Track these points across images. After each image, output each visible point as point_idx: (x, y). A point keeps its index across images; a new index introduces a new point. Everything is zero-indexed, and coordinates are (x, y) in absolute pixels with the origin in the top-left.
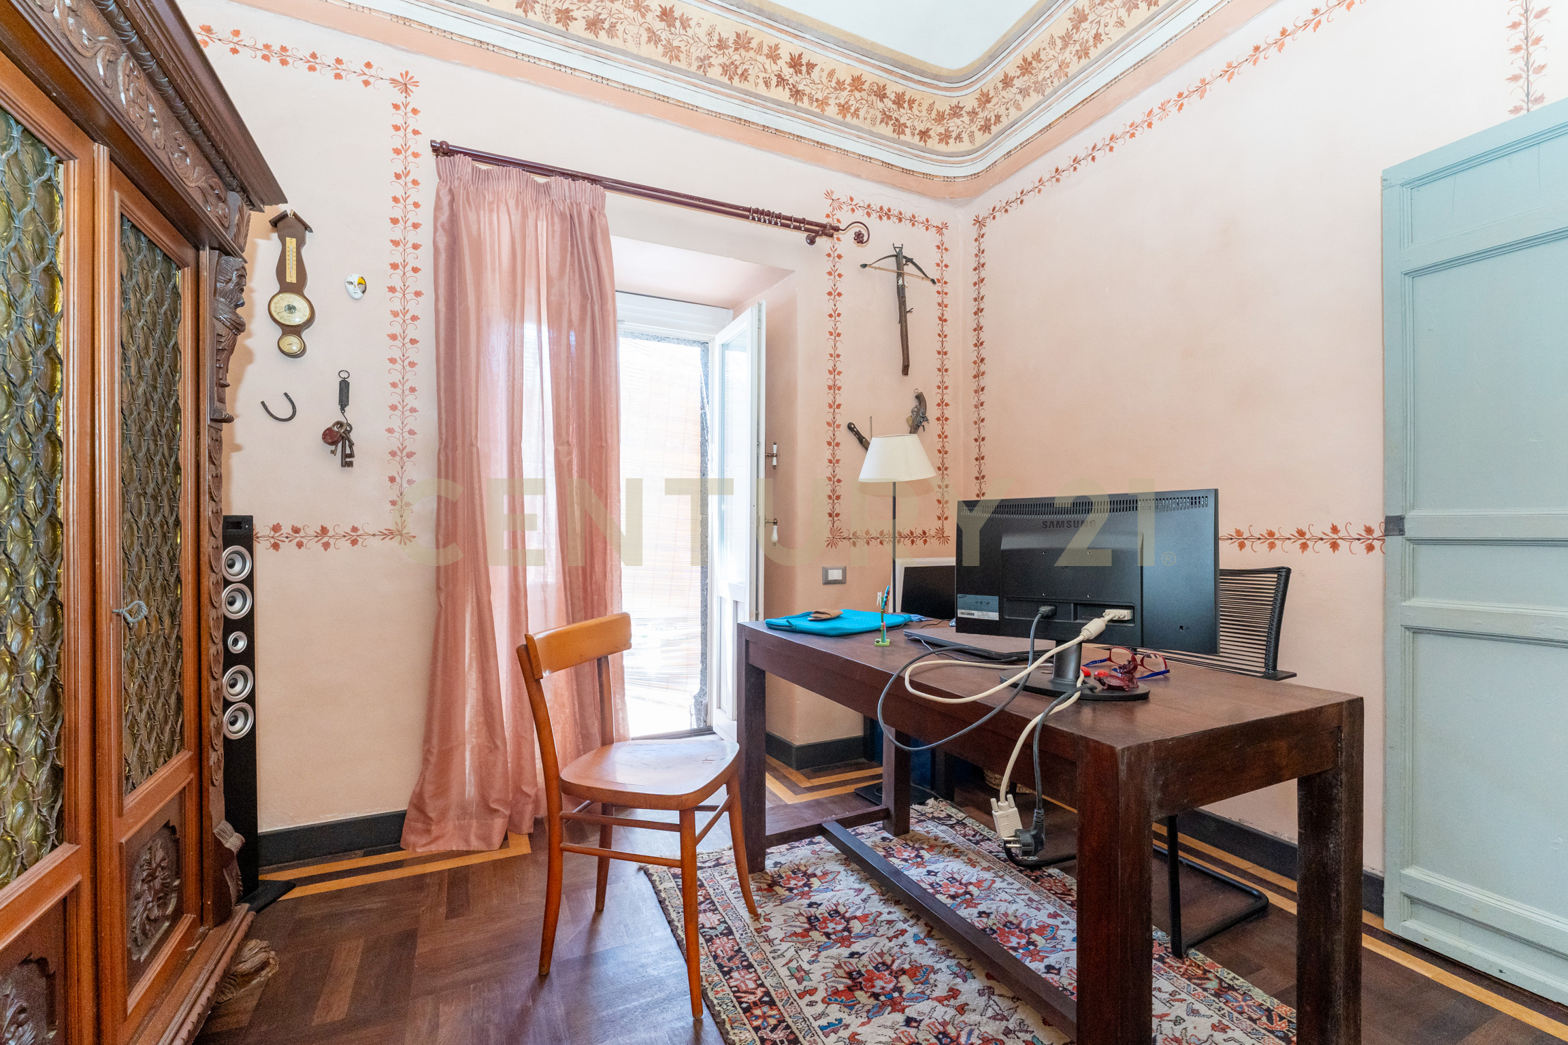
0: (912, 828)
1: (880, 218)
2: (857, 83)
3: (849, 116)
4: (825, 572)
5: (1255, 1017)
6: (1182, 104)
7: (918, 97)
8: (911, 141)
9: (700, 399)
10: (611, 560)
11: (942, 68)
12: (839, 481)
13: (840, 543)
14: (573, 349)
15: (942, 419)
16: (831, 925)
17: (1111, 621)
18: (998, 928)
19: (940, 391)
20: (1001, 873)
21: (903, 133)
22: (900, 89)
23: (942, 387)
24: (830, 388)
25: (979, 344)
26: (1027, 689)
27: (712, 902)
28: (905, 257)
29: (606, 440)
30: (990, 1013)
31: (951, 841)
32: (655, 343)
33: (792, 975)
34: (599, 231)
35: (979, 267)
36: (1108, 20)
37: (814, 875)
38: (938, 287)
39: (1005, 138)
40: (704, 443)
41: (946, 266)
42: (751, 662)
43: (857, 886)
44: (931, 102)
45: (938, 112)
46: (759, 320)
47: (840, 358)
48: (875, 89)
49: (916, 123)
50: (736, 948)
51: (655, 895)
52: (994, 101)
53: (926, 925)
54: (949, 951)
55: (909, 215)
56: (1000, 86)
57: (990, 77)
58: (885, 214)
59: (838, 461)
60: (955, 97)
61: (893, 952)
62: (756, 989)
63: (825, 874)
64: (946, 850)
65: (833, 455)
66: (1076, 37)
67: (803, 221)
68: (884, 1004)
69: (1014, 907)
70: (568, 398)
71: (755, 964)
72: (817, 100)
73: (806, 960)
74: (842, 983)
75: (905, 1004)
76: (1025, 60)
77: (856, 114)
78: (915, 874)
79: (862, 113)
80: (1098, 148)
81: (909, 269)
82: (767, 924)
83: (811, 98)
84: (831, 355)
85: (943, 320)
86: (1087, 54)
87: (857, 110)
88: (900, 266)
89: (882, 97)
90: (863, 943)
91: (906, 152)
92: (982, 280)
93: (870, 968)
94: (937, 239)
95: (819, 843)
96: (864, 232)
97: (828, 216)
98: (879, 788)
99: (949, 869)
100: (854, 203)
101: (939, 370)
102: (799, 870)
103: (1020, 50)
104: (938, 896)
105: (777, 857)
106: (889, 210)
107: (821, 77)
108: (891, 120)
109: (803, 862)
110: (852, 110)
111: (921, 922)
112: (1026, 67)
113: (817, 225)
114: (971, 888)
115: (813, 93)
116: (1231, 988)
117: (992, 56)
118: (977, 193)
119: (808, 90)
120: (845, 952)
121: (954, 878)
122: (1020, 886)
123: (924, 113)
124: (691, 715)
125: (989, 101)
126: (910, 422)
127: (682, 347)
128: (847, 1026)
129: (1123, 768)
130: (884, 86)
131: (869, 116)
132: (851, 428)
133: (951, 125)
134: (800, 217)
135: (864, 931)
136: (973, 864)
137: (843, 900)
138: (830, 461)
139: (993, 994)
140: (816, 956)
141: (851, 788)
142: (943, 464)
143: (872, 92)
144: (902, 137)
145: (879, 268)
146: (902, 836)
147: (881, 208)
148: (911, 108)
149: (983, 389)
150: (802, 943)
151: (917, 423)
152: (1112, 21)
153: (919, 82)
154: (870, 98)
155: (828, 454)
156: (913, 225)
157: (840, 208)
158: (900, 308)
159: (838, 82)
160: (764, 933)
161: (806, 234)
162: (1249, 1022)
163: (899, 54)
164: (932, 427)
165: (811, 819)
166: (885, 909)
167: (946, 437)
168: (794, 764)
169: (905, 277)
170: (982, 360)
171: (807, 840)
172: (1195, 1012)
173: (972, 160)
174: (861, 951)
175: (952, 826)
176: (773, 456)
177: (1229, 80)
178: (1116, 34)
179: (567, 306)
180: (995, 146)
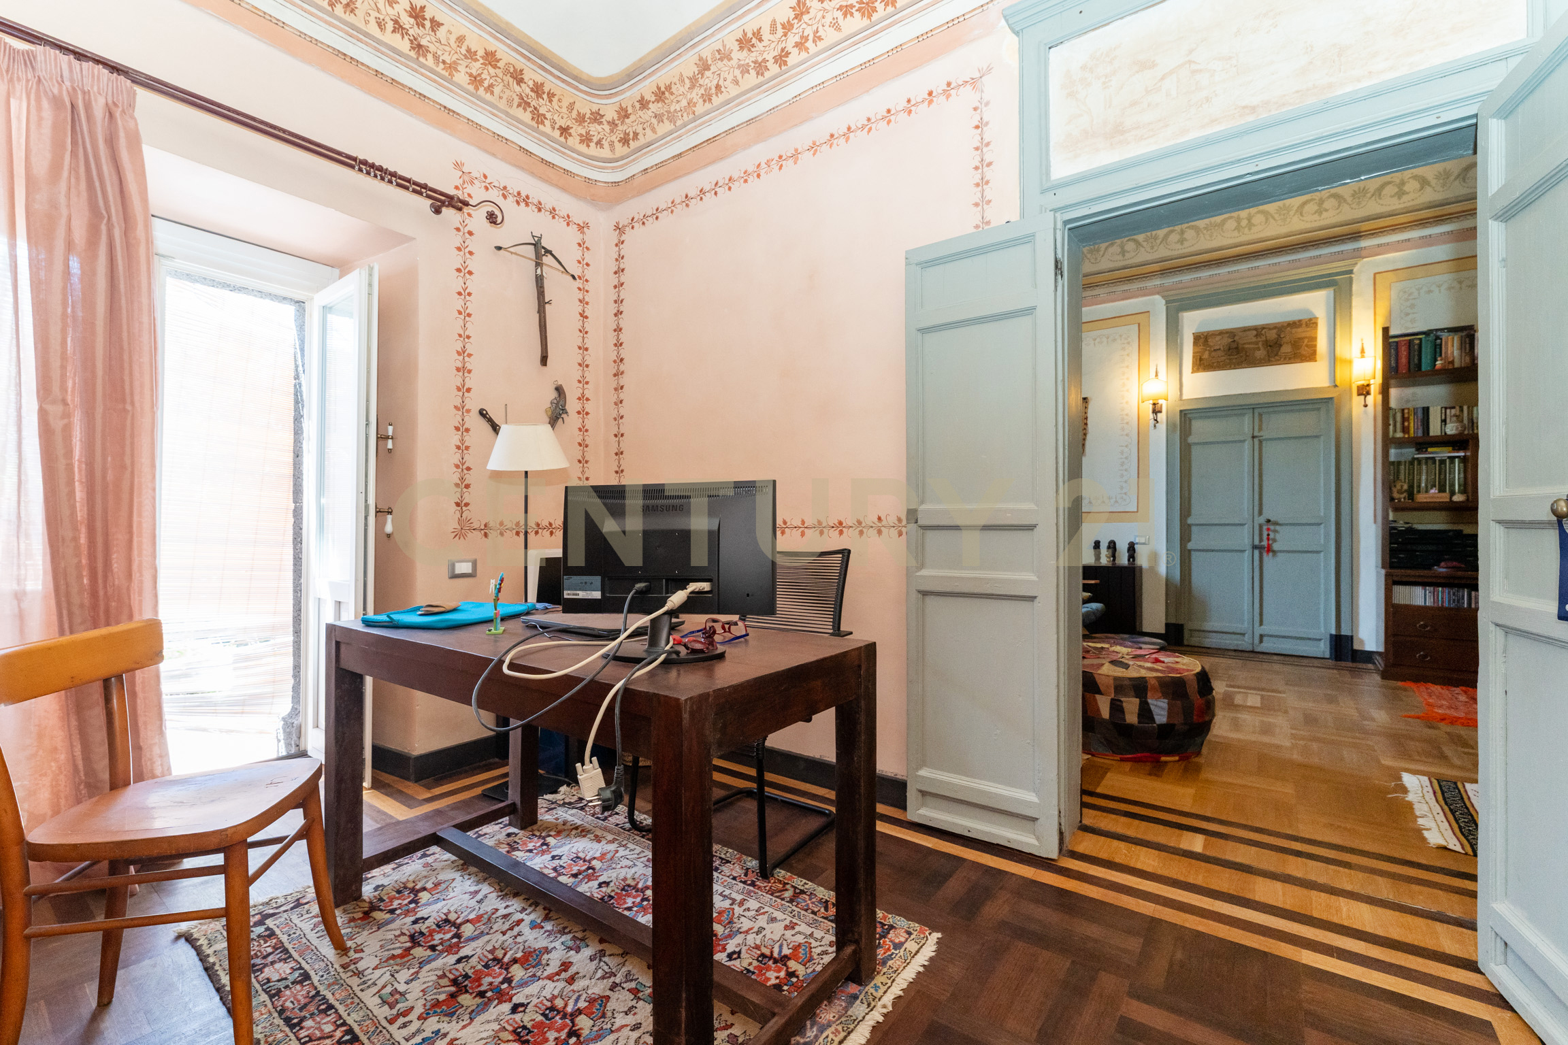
0: (540, 817)
1: (518, 203)
2: (491, 58)
3: (481, 89)
4: (453, 566)
5: (816, 910)
6: (781, 166)
7: (557, 92)
8: (552, 134)
9: (293, 366)
10: (140, 555)
11: (582, 72)
12: (469, 469)
13: (470, 535)
14: (75, 280)
15: (583, 413)
16: (437, 937)
17: (692, 592)
18: (617, 893)
19: (581, 385)
20: (624, 843)
21: (543, 123)
22: (539, 80)
23: (583, 382)
24: (458, 369)
25: (619, 344)
26: (617, 658)
27: (286, 951)
28: (543, 248)
29: (132, 403)
30: (600, 973)
31: (579, 822)
32: (226, 293)
33: (384, 1002)
34: (122, 134)
35: (619, 271)
36: (726, 76)
37: (424, 889)
38: (578, 283)
39: (642, 156)
40: (298, 419)
41: (588, 265)
42: (344, 665)
43: (473, 889)
44: (572, 101)
45: (579, 113)
46: (370, 285)
47: (470, 340)
48: (512, 70)
49: (556, 117)
50: (313, 992)
51: (199, 963)
52: (632, 118)
53: (545, 909)
54: (565, 928)
55: (549, 207)
56: (638, 105)
57: (628, 94)
58: (523, 200)
59: (467, 448)
60: (596, 104)
61: (506, 944)
62: (335, 1031)
63: (437, 885)
64: (574, 832)
65: (462, 441)
66: (701, 82)
67: (425, 186)
68: (490, 1000)
69: (633, 870)
70: (64, 342)
71: (337, 1004)
72: (444, 62)
73: (402, 982)
74: (444, 992)
75: (514, 992)
76: (659, 88)
77: (490, 89)
78: (539, 863)
79: (497, 90)
80: (719, 184)
81: (548, 260)
82: (357, 955)
83: (436, 57)
84: (460, 336)
85: (583, 316)
86: (710, 100)
87: (491, 86)
88: (538, 256)
89: (520, 81)
90: (473, 944)
91: (544, 143)
92: (622, 284)
93: (479, 967)
94: (578, 237)
95: (433, 854)
96: (497, 212)
97: (457, 188)
98: (506, 785)
99: (574, 850)
100: (488, 181)
101: (580, 365)
102: (405, 888)
103: (653, 78)
104: (561, 879)
105: (375, 882)
106: (527, 197)
107: (448, 39)
108: (530, 107)
109: (411, 879)
110: (486, 84)
111: (540, 908)
112: (660, 95)
113: (442, 194)
114: (594, 863)
115: (439, 53)
116: (802, 892)
117: (632, 74)
118: (618, 200)
119: (432, 48)
120: (452, 959)
121: (578, 857)
122: (640, 849)
123: (564, 110)
124: (279, 741)
125: (627, 116)
126: (550, 413)
127: (267, 302)
128: (445, 1035)
129: (686, 716)
130: (521, 71)
131: (505, 97)
132: (483, 413)
133: (592, 129)
134: (422, 181)
135: (476, 933)
136: (598, 839)
137: (455, 906)
138: (458, 448)
139: (604, 956)
140: (417, 973)
141: (478, 791)
142: (583, 457)
143: (506, 72)
144: (541, 127)
145: (515, 254)
146: (530, 829)
147: (519, 193)
148: (551, 101)
149: (622, 388)
150: (400, 965)
151: (556, 415)
152: (730, 78)
153: (559, 78)
154: (505, 78)
155: (455, 439)
156: (554, 217)
157: (472, 183)
158: (538, 298)
159: (469, 50)
160: (352, 967)
161: (430, 202)
162: (812, 916)
163: (536, 43)
164: (572, 420)
165: (425, 830)
166: (501, 905)
167: (587, 431)
168: (412, 777)
169: (544, 267)
170: (622, 360)
171: (419, 854)
172: (773, 920)
173: (613, 168)
174: (470, 954)
175: (582, 809)
176: (387, 438)
177: (814, 154)
178: (734, 91)
179: (63, 221)
180: (634, 160)
